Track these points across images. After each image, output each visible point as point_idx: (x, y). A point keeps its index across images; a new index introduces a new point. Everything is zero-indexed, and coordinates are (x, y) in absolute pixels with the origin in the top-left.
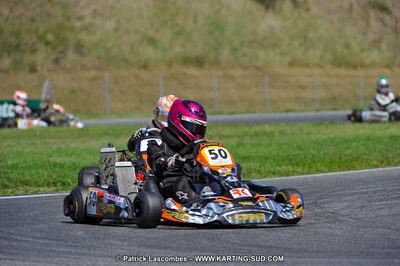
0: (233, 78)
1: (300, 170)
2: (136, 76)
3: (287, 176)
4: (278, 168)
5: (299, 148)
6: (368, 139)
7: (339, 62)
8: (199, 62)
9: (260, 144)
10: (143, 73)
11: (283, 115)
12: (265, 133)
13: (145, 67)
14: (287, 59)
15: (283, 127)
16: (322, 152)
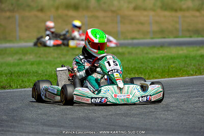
0: (97, 17)
2: (36, 16)
5: (142, 63)
6: (186, 57)
7: (165, 7)
8: (76, 7)
10: (40, 14)
11: (130, 41)
13: (42, 10)
14: (132, 5)
15: (130, 49)
16: (156, 65)
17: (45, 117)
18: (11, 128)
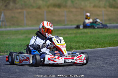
0: (72, 12)
1: (98, 46)
2: (36, 12)
3: (94, 48)
4: (90, 46)
5: (98, 38)
7: (111, 6)
8: (59, 6)
9: (83, 37)
13: (39, 8)
16: (106, 40)
17: (40, 70)
18: (21, 76)
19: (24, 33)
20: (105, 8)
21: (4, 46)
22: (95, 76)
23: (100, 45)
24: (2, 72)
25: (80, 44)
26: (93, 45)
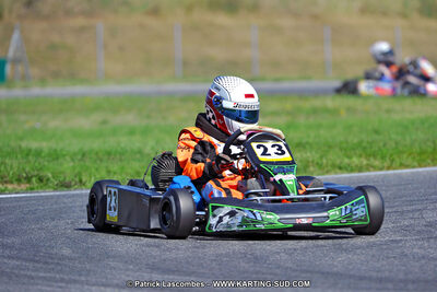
0: (279, 30)
1: (377, 163)
2: (142, 26)
3: (360, 171)
4: (346, 160)
5: (376, 132)
7: (429, 9)
8: (231, 6)
9: (319, 126)
10: (152, 22)
12: (327, 110)
13: (155, 12)
14: (357, 4)
16: (408, 138)
17: (155, 252)
18: (80, 275)
19: (97, 108)
20: (404, 15)
21: (19, 156)
22: (361, 278)
23: (383, 158)
24: (9, 257)
25: (309, 154)
26: (355, 160)
